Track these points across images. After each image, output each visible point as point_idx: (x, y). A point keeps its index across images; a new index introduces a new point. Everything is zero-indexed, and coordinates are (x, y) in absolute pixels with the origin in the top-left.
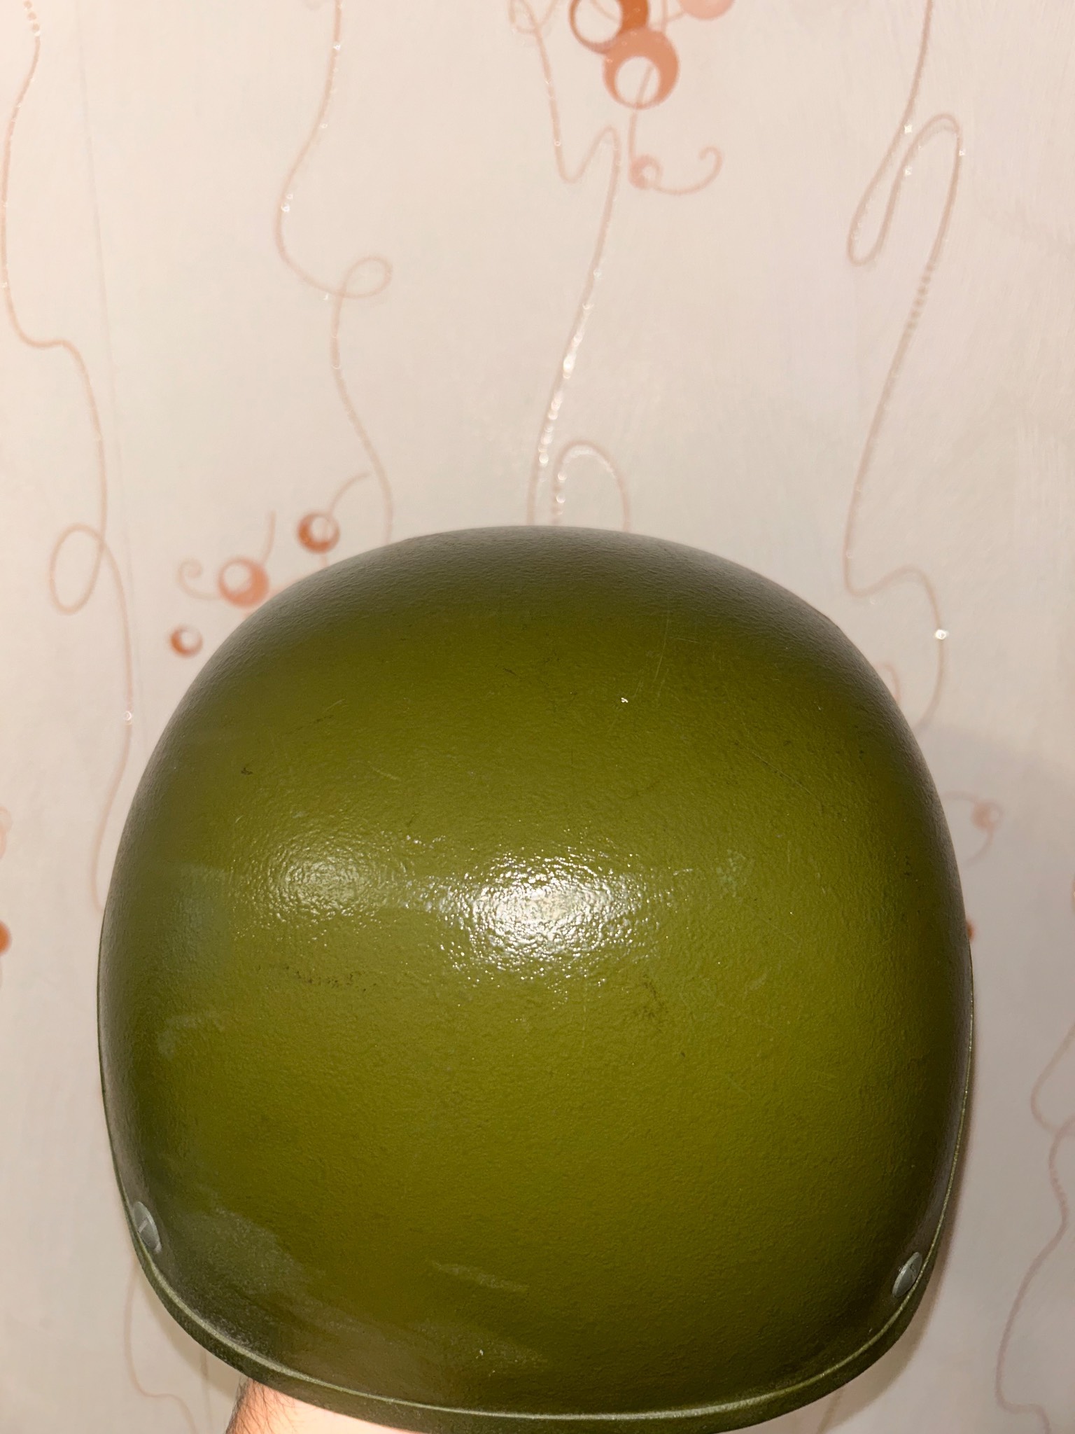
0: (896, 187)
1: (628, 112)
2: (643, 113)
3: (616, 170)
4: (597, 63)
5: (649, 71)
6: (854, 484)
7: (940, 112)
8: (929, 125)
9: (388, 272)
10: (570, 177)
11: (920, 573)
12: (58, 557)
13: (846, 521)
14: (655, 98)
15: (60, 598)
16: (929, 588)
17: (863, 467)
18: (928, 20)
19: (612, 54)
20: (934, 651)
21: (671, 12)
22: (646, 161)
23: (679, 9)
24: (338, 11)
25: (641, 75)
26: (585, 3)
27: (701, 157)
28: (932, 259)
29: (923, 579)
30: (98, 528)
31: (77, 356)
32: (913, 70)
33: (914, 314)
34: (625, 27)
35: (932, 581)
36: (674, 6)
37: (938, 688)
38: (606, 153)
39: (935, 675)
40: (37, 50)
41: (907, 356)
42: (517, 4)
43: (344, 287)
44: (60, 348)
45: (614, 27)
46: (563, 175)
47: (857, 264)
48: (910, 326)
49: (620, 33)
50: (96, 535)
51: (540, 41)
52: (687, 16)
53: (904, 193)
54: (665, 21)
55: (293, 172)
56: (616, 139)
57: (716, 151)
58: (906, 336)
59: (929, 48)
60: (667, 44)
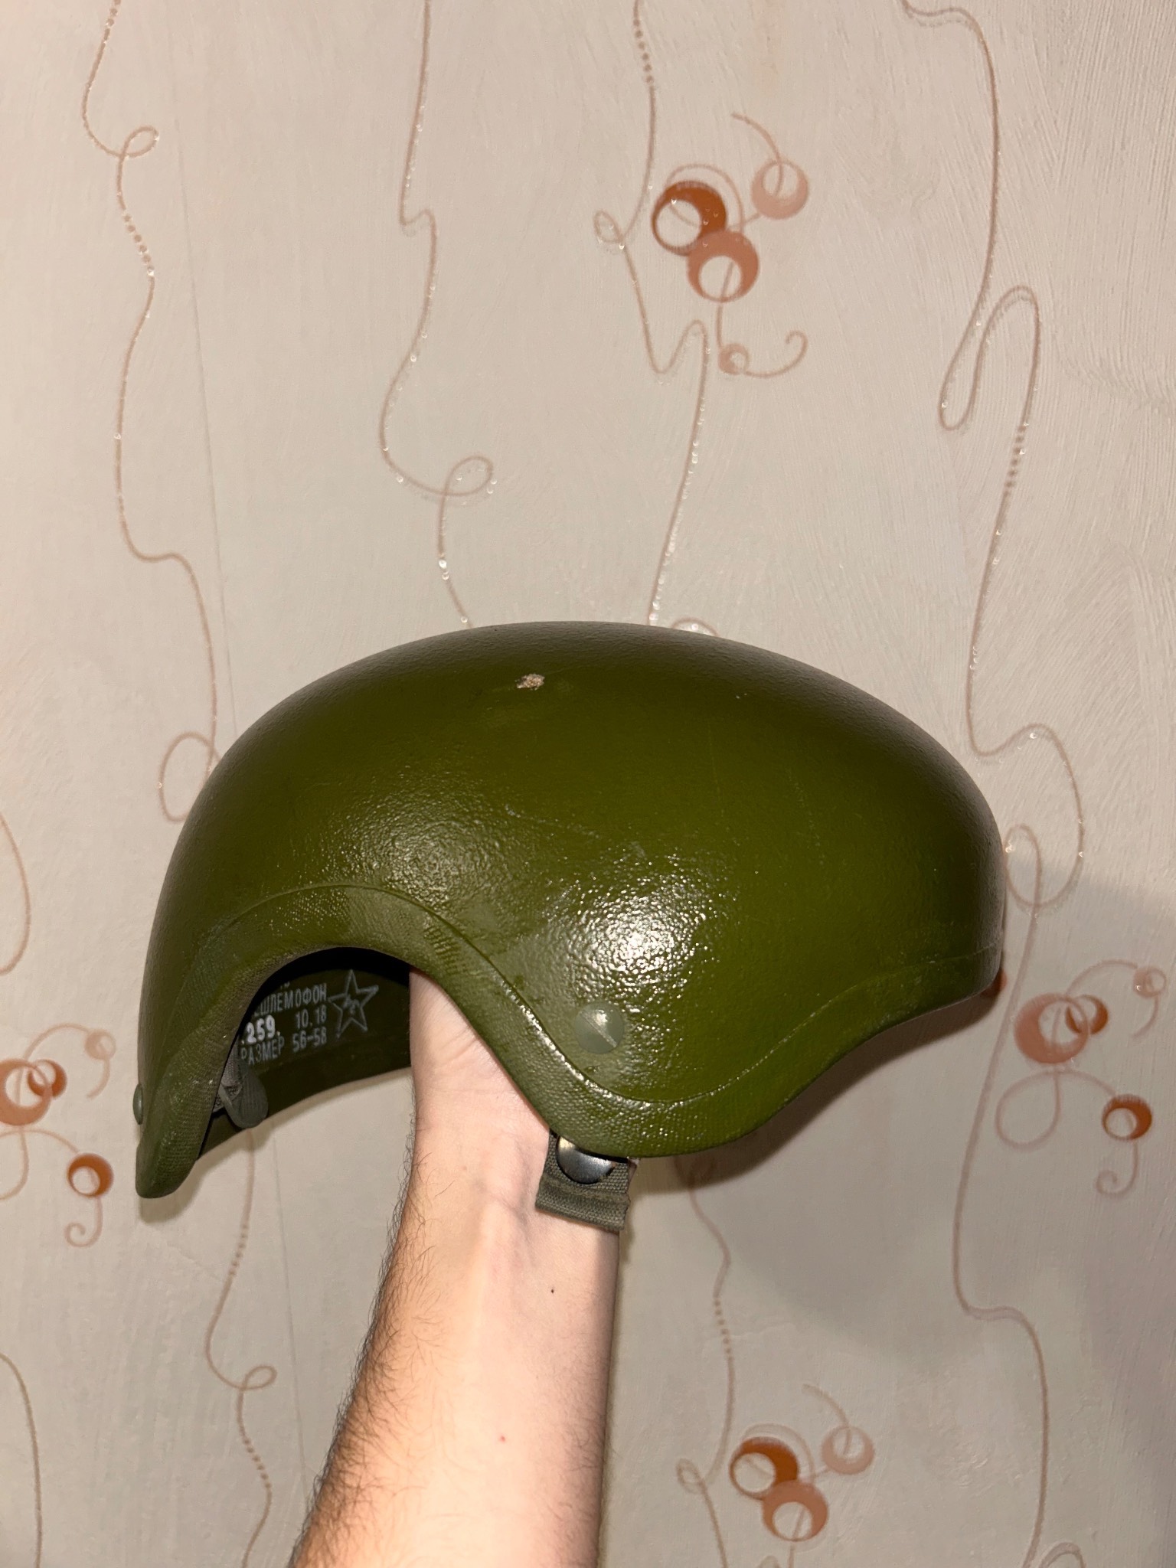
0: (980, 355)
1: (715, 305)
2: (727, 306)
3: (706, 358)
4: (680, 265)
5: (731, 266)
6: (969, 644)
7: (1015, 285)
8: (1006, 296)
9: (490, 469)
10: (661, 368)
11: (1048, 729)
12: (168, 766)
13: (965, 681)
14: (738, 291)
15: (169, 806)
16: (1059, 745)
17: (977, 627)
18: (994, 202)
19: (695, 256)
20: (1072, 812)
21: (747, 215)
22: (734, 348)
23: (754, 211)
24: (434, 237)
25: (723, 272)
26: (665, 212)
27: (788, 341)
28: (1023, 419)
29: (1052, 736)
30: (207, 734)
31: (188, 567)
32: (985, 248)
33: (1012, 473)
34: (705, 231)
35: (1061, 737)
36: (750, 210)
37: (1080, 848)
38: (694, 343)
39: (1076, 834)
40: (152, 288)
41: (1010, 514)
42: (602, 218)
43: (447, 485)
44: (172, 561)
45: (693, 232)
46: (654, 367)
47: (949, 429)
48: (1009, 484)
49: (701, 236)
50: (205, 741)
51: (625, 248)
52: (762, 217)
53: (988, 357)
54: (742, 222)
55: (394, 382)
56: (704, 331)
57: (802, 335)
58: (1006, 494)
59: (999, 227)
60: (745, 243)
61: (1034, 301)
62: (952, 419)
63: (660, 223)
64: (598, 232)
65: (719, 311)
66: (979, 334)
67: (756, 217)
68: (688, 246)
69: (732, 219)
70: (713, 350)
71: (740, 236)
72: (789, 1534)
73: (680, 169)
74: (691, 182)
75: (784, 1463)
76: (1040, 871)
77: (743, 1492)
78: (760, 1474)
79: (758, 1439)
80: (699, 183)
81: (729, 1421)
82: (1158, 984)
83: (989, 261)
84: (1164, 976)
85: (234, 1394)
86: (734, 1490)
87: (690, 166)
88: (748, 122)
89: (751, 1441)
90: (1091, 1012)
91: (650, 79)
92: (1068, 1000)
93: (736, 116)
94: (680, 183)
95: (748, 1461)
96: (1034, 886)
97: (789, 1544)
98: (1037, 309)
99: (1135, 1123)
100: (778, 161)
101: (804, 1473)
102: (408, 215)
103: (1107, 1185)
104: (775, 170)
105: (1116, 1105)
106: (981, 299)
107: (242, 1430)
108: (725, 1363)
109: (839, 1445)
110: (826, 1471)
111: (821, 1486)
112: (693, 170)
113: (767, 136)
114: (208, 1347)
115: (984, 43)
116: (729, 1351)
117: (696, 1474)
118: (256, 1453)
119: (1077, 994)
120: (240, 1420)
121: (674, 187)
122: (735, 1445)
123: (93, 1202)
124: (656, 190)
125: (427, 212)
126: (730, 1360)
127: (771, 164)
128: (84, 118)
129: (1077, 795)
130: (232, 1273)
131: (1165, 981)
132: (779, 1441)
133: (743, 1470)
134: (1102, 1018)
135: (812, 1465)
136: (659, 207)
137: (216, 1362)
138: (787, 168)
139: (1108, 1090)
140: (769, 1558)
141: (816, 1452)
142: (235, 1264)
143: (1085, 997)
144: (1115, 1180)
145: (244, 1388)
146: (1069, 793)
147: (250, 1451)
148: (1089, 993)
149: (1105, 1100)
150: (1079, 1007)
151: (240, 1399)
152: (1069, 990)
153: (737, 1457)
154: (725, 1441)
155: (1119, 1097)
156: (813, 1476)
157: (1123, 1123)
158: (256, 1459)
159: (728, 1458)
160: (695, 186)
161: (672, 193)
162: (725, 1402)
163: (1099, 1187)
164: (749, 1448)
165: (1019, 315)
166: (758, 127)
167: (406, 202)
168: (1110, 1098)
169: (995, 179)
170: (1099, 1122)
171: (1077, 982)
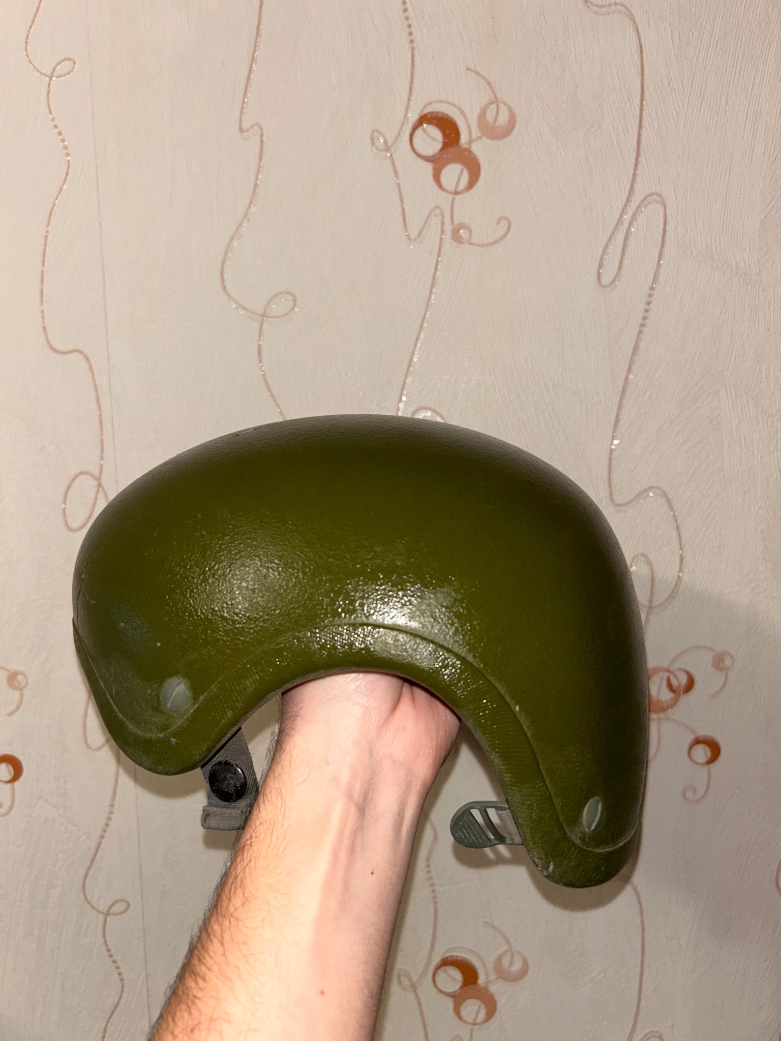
0: (626, 238)
1: (450, 196)
2: (458, 197)
3: (443, 232)
4: (428, 169)
5: (462, 171)
6: (612, 431)
7: (651, 192)
8: (645, 199)
9: (295, 300)
10: (412, 237)
11: (661, 490)
12: (69, 493)
13: (608, 456)
14: (466, 188)
15: (69, 521)
16: (668, 501)
17: (617, 420)
18: (639, 135)
19: (438, 162)
20: (675, 544)
21: (474, 136)
22: (462, 226)
23: (479, 134)
24: (262, 141)
25: (457, 175)
26: (419, 132)
27: (498, 223)
28: (653, 283)
29: (664, 495)
30: (96, 473)
31: (87, 359)
32: (633, 166)
33: (645, 318)
34: (445, 146)
35: (670, 496)
36: (476, 133)
37: (680, 571)
38: (435, 222)
39: (678, 561)
40: (68, 167)
41: (642, 345)
42: (376, 134)
43: (265, 311)
44: (76, 354)
45: (438, 146)
46: (409, 237)
47: (604, 287)
48: (642, 325)
49: (442, 149)
50: (96, 478)
51: (391, 155)
52: (484, 139)
53: (632, 241)
54: (471, 142)
55: (232, 239)
56: (442, 213)
57: (507, 219)
58: (640, 332)
59: (642, 153)
60: (472, 156)
61: (663, 203)
62: (606, 280)
63: (415, 140)
64: (373, 143)
65: (453, 200)
66: (626, 224)
67: (480, 138)
68: (434, 156)
69: (464, 139)
70: (448, 228)
71: (469, 151)
72: (470, 1019)
73: (430, 103)
74: (437, 113)
75: (469, 973)
76: (653, 584)
77: (441, 991)
78: (452, 979)
79: (451, 956)
80: (443, 114)
81: (433, 945)
82: (728, 662)
83: (635, 175)
84: (732, 657)
85: (101, 918)
86: (434, 990)
87: (436, 102)
88: (477, 73)
89: (447, 958)
90: (684, 679)
91: (412, 41)
92: (668, 671)
93: (468, 69)
94: (431, 113)
95: (446, 971)
96: (649, 594)
97: (471, 1026)
98: (665, 208)
99: (709, 754)
100: (496, 101)
101: (481, 980)
102: (245, 125)
103: (689, 795)
104: (493, 107)
105: (697, 741)
106: (628, 200)
107: (105, 942)
108: (432, 905)
109: (506, 962)
110: (496, 979)
111: (493, 989)
112: (439, 105)
113: (489, 84)
114: (84, 886)
115: (637, 27)
116: (434, 898)
117: (410, 980)
118: (115, 958)
119: (674, 667)
120: (104, 935)
121: (426, 115)
122: (436, 960)
123: (9, 786)
124: (413, 117)
125: (258, 124)
126: (435, 903)
127: (492, 103)
128: (26, 50)
129: (679, 535)
130: (102, 837)
131: (733, 661)
132: (466, 958)
133: (441, 977)
134: (690, 684)
135: (487, 975)
136: (414, 129)
137: (89, 898)
138: (502, 106)
139: (693, 732)
140: (456, 1036)
141: (490, 966)
142: (104, 831)
143: (680, 669)
144: (695, 791)
145: (108, 914)
146: (674, 533)
147: (111, 956)
148: (683, 667)
149: (690, 738)
150: (675, 676)
151: (105, 921)
152: (669, 664)
153: (438, 968)
154: (430, 958)
155: (700, 736)
156: (488, 982)
157: (702, 753)
158: (114, 962)
159: (432, 968)
160: (440, 115)
161: (425, 119)
162: (431, 931)
163: (684, 795)
164: (446, 962)
165: (654, 212)
166: (483, 78)
167: (244, 117)
168: (693, 737)
169: (641, 121)
170: (686, 753)
171: (674, 660)
